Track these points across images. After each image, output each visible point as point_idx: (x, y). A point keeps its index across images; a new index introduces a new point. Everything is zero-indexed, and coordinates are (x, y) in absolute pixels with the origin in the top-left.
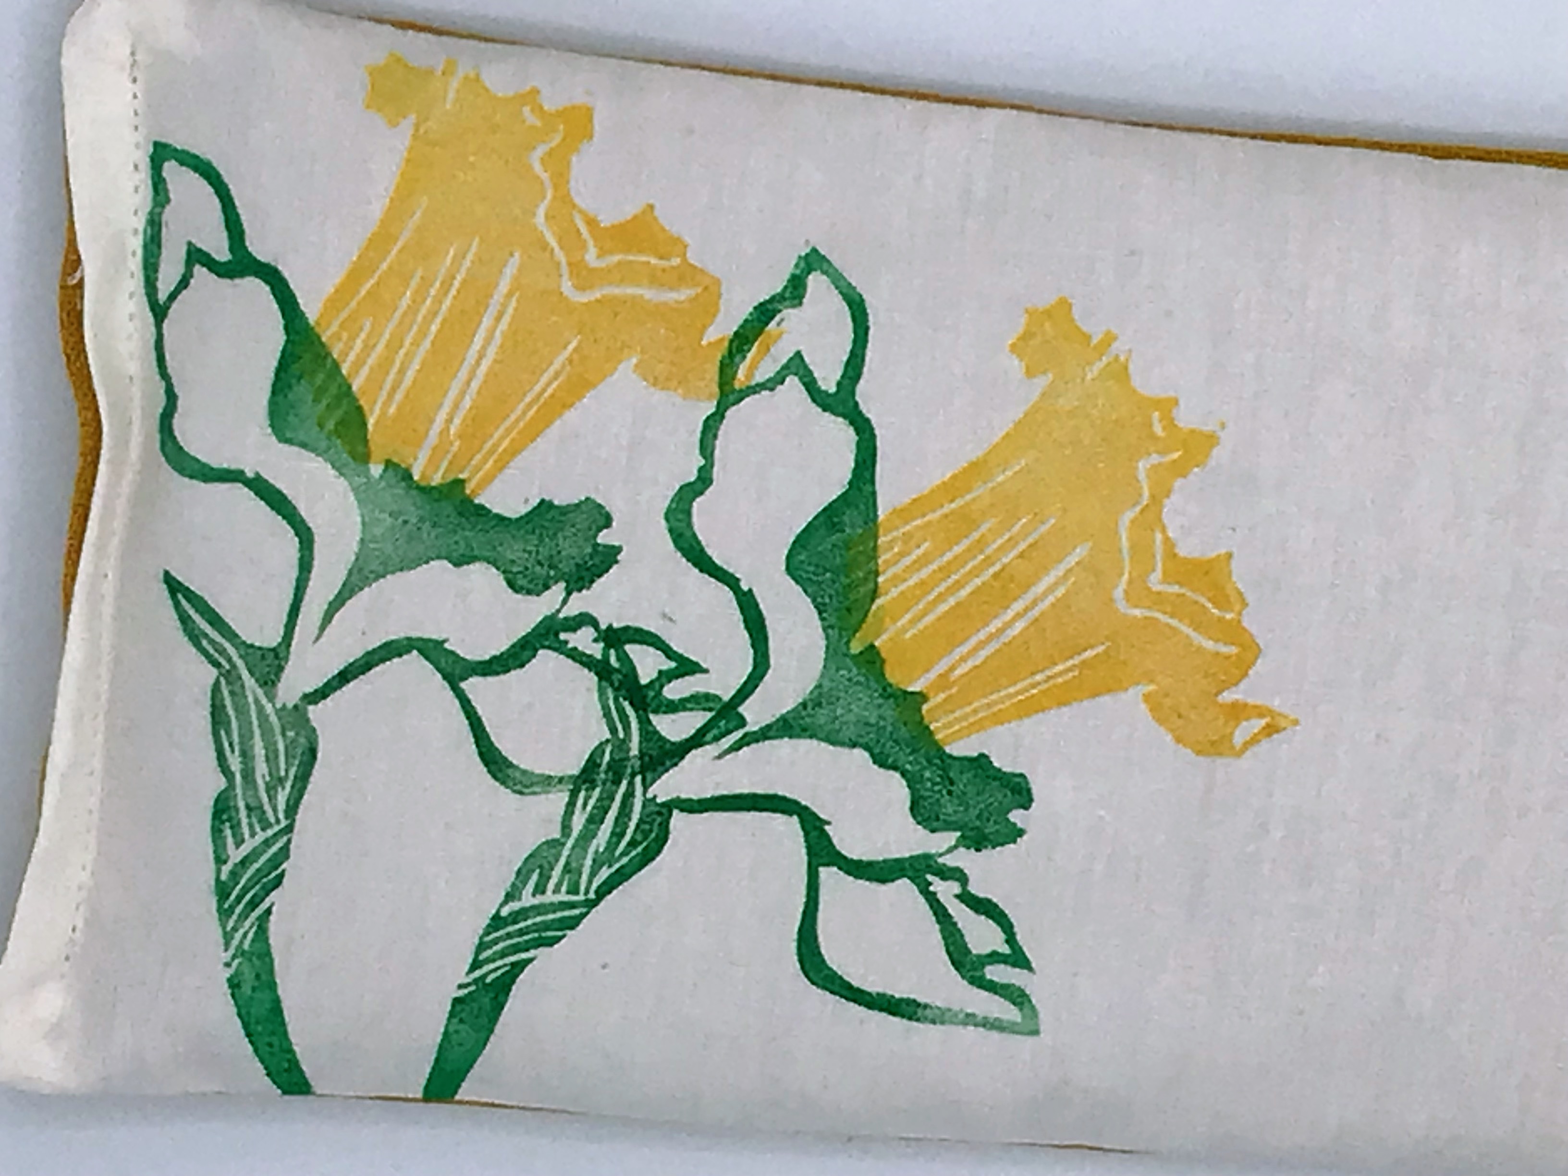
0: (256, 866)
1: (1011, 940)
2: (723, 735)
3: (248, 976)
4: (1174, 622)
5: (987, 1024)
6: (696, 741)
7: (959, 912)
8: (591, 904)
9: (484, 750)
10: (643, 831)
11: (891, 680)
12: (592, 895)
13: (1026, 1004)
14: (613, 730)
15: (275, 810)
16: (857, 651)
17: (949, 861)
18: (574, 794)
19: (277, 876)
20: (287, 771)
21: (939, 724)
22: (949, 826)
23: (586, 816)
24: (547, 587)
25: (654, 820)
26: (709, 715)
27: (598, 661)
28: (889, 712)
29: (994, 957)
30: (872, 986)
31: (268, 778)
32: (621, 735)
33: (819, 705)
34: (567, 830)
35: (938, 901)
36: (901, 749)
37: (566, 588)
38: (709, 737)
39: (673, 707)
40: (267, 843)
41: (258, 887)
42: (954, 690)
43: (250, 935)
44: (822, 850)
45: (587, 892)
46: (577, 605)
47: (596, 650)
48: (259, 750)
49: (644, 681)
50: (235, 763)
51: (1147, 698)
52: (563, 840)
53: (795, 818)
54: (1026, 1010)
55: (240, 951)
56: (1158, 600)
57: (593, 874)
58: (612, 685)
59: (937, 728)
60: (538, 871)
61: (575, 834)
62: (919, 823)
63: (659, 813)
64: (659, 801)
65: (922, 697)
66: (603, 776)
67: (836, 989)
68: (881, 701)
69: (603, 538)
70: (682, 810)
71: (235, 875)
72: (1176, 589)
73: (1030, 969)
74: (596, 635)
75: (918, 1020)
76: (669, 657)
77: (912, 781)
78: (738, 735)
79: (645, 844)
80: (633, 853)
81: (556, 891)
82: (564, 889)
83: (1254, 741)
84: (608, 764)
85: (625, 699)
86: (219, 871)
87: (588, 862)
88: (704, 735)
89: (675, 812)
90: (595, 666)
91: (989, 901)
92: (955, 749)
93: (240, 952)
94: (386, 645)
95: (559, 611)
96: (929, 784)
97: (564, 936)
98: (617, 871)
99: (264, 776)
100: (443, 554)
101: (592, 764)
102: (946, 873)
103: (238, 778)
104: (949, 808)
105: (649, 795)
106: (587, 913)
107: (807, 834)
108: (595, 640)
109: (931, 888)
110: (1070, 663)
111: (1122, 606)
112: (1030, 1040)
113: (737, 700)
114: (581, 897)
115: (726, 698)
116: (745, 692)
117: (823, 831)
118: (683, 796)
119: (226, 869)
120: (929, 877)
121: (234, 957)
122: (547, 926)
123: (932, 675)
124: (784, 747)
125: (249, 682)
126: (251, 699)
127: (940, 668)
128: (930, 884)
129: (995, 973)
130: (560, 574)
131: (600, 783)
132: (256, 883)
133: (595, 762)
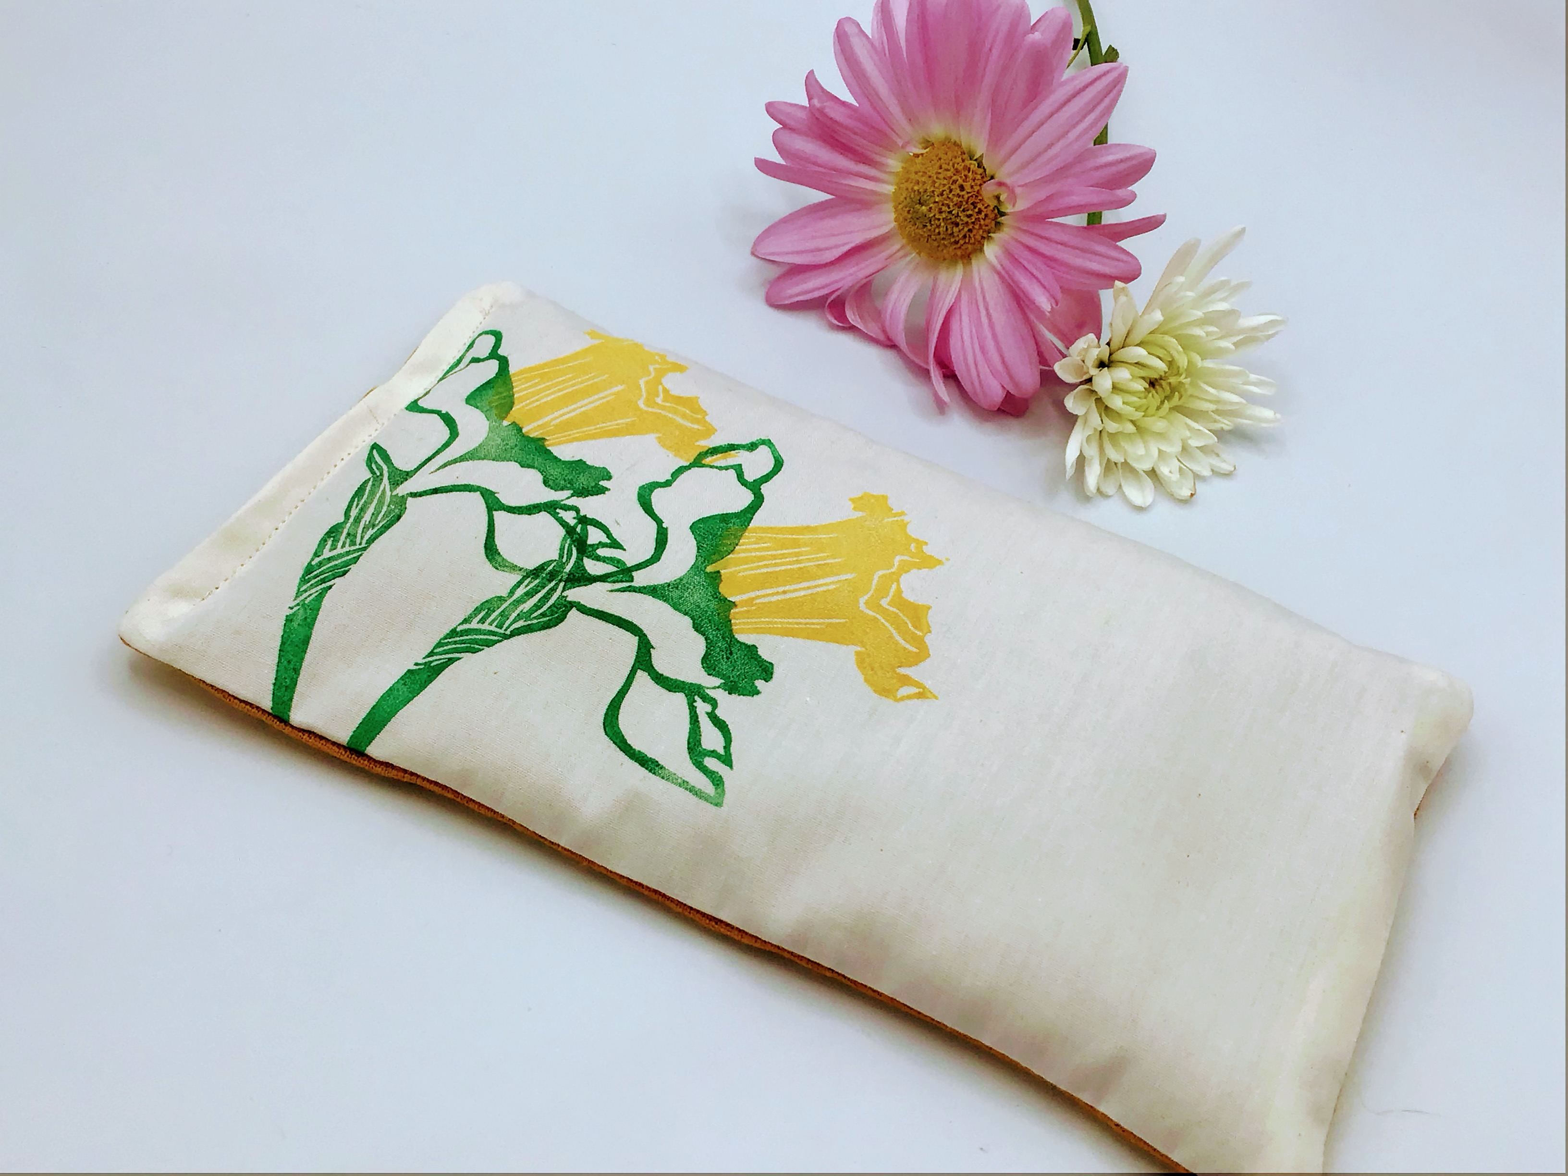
0: (336, 562)
1: (727, 747)
2: (617, 581)
3: (301, 616)
4: (887, 624)
5: (692, 790)
6: (603, 578)
7: (705, 724)
8: (506, 637)
9: (488, 542)
10: (552, 611)
11: (720, 590)
12: (508, 632)
13: (721, 785)
14: (561, 556)
15: (362, 538)
16: (708, 571)
17: (711, 693)
18: (525, 578)
19: (344, 570)
20: (379, 522)
21: (737, 622)
22: (718, 675)
23: (525, 590)
24: (562, 489)
25: (561, 608)
26: (616, 569)
27: (571, 526)
28: (713, 604)
29: (713, 754)
30: (637, 745)
31: (367, 523)
32: (564, 560)
33: (677, 588)
34: (511, 594)
35: (696, 712)
36: (711, 626)
37: (572, 494)
38: (609, 580)
39: (598, 558)
40: (348, 553)
41: (330, 573)
42: (754, 608)
43: (313, 596)
44: (644, 661)
45: (506, 630)
46: (575, 501)
47: (572, 522)
48: (371, 510)
49: (589, 542)
50: (354, 513)
51: (858, 654)
52: (507, 598)
53: (637, 638)
54: (719, 790)
55: (302, 603)
56: (884, 612)
57: (514, 621)
58: (572, 538)
59: (735, 623)
60: (486, 610)
61: (515, 597)
62: (703, 668)
63: (565, 606)
64: (568, 599)
65: (734, 604)
66: (544, 575)
67: (618, 741)
68: (711, 598)
69: (603, 483)
70: (578, 610)
71: (320, 564)
72: (895, 610)
73: (731, 767)
74: (575, 516)
75: (654, 773)
76: (608, 537)
77: (710, 644)
78: (628, 584)
79: (550, 618)
80: (541, 620)
81: (491, 624)
82: (495, 624)
83: (909, 697)
84: (550, 571)
85: (575, 546)
86: (312, 560)
87: (514, 615)
88: (609, 577)
89: (574, 609)
90: (568, 528)
91: (724, 722)
92: (741, 637)
93: (303, 605)
94: (465, 485)
95: (562, 501)
96: (718, 650)
97: (483, 649)
98: (528, 625)
99: (366, 521)
100: (519, 461)
101: (542, 568)
102: (706, 699)
103: (351, 520)
104: (724, 666)
105: (564, 594)
106: (501, 641)
107: (639, 649)
108: (574, 518)
109: (695, 704)
110: (822, 621)
111: (862, 606)
112: (714, 808)
113: (633, 569)
114: (502, 631)
115: (629, 565)
116: (639, 567)
117: (649, 651)
118: (582, 603)
119: (317, 560)
120: (696, 698)
121: (298, 605)
122: (476, 642)
123: (745, 597)
124: (649, 599)
125: (386, 480)
126: (382, 488)
127: (752, 595)
128: (695, 701)
129: (711, 763)
130: (572, 487)
131: (541, 578)
132: (331, 571)
133: (543, 567)
